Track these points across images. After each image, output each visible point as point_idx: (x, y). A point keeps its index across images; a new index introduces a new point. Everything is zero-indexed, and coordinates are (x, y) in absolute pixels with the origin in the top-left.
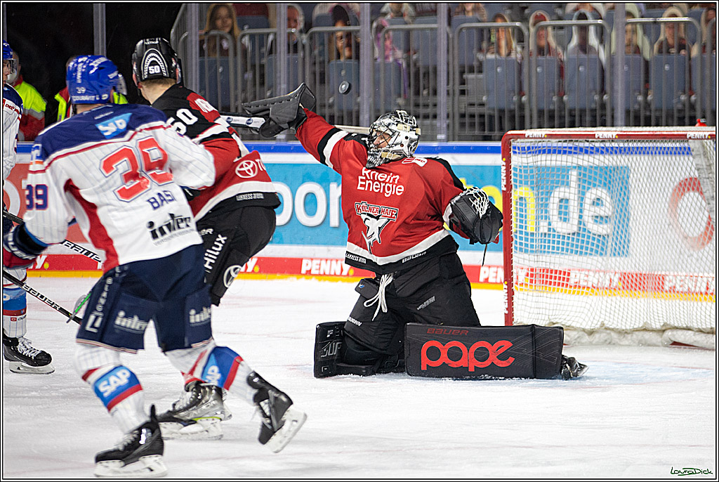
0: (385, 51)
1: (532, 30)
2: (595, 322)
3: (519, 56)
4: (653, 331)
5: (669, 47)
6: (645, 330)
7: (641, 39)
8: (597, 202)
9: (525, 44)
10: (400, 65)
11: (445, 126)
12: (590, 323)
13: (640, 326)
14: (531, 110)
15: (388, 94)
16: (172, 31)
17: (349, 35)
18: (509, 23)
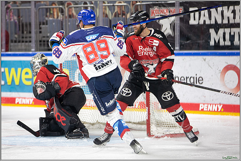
0: (10, 17)
1: (66, 9)
2: (94, 120)
3: (62, 18)
7: (108, 11)
9: (64, 13)
10: (16, 22)
11: (34, 45)
12: (92, 121)
15: (12, 34)
18: (57, 6)
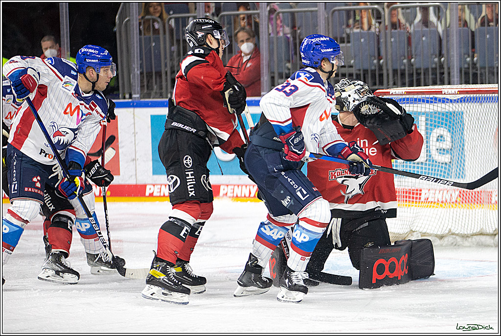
0: (277, 27)
1: (386, 10)
2: (445, 228)
3: (377, 30)
4: (487, 235)
5: (489, 21)
6: (481, 234)
7: (468, 15)
8: (440, 138)
9: (382, 20)
10: (288, 39)
12: (440, 230)
13: (478, 231)
14: (387, 70)
15: (280, 61)
16: (117, 17)
17: (249, 17)
18: (369, 6)
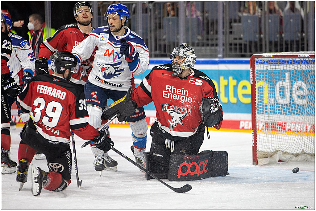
0: (191, 12)
2: (299, 150)
3: (260, 14)
8: (300, 88)
10: (199, 19)
11: (222, 50)
12: (296, 151)
14: (266, 42)
15: (193, 34)
